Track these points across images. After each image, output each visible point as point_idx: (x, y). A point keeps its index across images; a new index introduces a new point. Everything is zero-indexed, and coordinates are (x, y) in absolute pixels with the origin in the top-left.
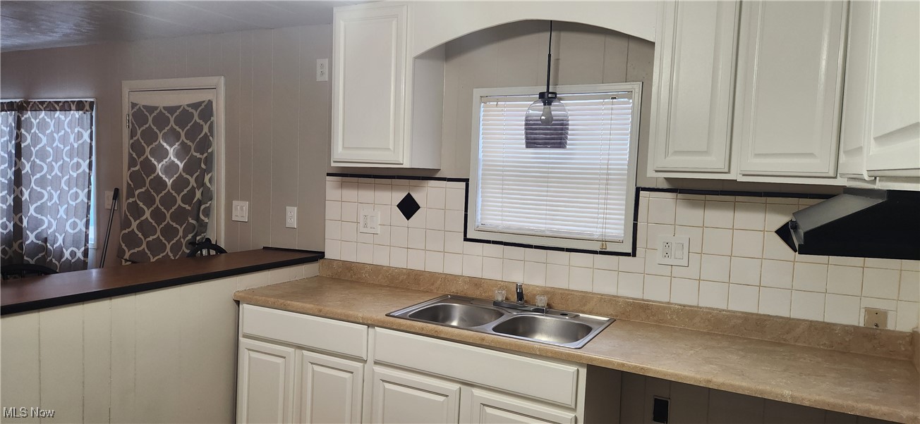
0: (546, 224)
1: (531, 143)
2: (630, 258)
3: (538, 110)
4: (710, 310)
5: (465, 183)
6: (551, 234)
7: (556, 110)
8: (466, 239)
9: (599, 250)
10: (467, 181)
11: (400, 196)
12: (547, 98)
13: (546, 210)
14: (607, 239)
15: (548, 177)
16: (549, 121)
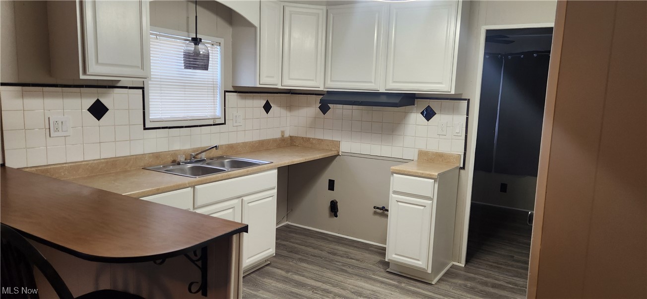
0: (185, 113)
1: (188, 66)
2: (224, 125)
3: (192, 47)
4: (250, 143)
5: (141, 90)
6: (191, 118)
7: (201, 48)
8: (145, 129)
9: (212, 123)
10: (143, 88)
11: (90, 102)
12: (196, 41)
13: (185, 107)
14: (216, 117)
15: (185, 86)
16: (196, 54)
